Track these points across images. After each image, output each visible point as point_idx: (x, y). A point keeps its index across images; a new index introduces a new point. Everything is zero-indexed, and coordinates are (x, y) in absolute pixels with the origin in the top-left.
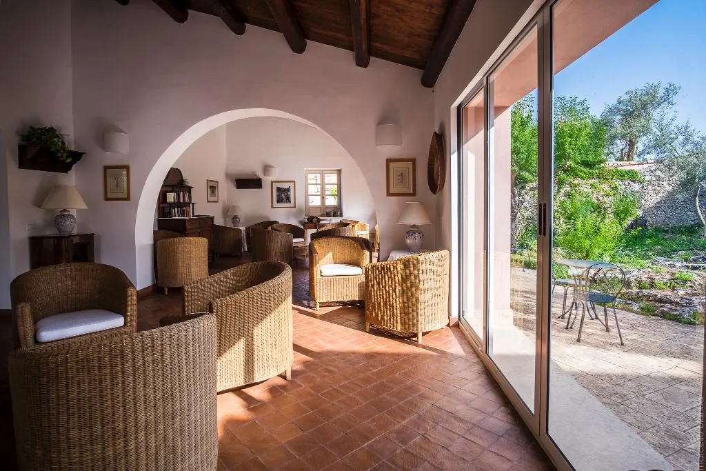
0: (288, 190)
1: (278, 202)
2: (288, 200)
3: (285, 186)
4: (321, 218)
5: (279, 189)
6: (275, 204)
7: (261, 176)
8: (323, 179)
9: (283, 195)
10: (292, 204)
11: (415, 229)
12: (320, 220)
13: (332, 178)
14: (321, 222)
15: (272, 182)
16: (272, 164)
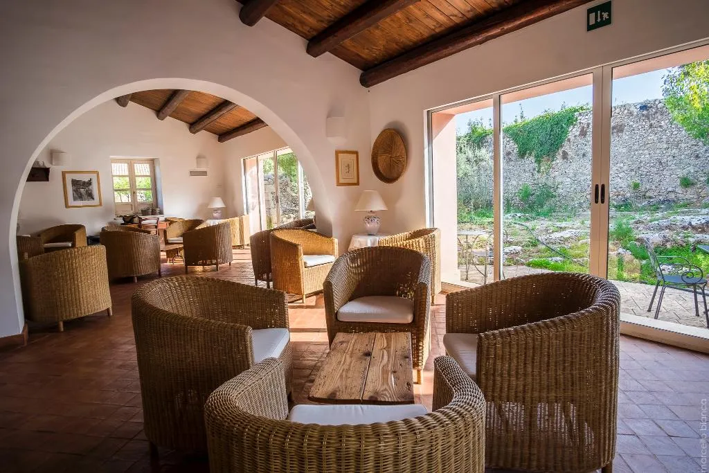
0: (89, 183)
1: (75, 199)
2: (90, 196)
3: (85, 178)
4: (143, 217)
5: (75, 183)
6: (71, 202)
7: (47, 165)
8: (131, 169)
9: (83, 189)
10: (96, 201)
11: (374, 215)
12: (140, 220)
13: (143, 169)
14: (143, 222)
15: (64, 174)
16: (62, 149)
